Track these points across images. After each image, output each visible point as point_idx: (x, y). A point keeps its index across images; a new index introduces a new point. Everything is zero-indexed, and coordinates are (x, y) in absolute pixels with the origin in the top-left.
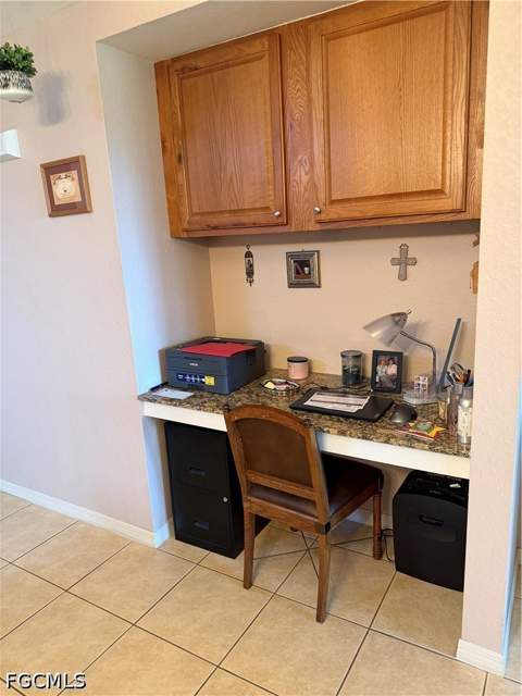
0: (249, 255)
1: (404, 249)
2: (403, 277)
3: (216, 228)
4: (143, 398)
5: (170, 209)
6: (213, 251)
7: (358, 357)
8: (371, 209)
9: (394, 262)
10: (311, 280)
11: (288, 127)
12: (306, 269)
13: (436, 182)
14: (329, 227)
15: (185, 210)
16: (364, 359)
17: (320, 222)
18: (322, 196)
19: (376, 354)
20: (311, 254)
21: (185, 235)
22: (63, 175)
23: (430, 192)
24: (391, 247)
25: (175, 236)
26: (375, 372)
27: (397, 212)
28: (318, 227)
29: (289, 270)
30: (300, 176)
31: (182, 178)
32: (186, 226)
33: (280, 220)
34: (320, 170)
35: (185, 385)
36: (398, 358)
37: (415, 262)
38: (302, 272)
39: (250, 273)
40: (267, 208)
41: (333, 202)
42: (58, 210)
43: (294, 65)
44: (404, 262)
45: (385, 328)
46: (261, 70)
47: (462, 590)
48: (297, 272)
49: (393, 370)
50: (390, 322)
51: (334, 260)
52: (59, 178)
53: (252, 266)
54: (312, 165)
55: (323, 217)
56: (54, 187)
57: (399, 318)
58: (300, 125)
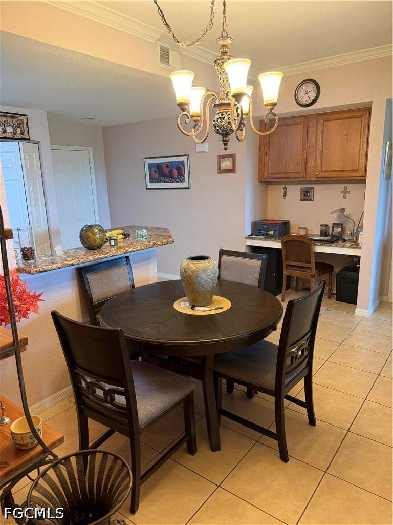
0: (285, 188)
1: (346, 188)
2: (345, 198)
3: (277, 178)
4: (246, 238)
5: (259, 171)
6: (270, 187)
7: (327, 226)
8: (335, 174)
9: (342, 192)
10: (310, 198)
11: (308, 146)
12: (308, 194)
13: (356, 167)
14: (320, 179)
15: (266, 172)
16: (329, 227)
17: (317, 178)
18: (319, 169)
19: (334, 224)
20: (311, 188)
21: (264, 181)
22: (226, 159)
23: (354, 170)
24: (341, 187)
25: (260, 181)
26: (333, 231)
27: (344, 176)
28: (316, 179)
29: (301, 194)
30: (311, 163)
31: (266, 160)
32: (265, 177)
33: (303, 177)
34: (318, 160)
35: (261, 234)
36: (341, 225)
37: (349, 192)
38: (307, 195)
39: (285, 195)
40: (298, 172)
41: (322, 172)
42: (221, 171)
43: (312, 127)
44: (345, 192)
45: (338, 213)
46: (300, 128)
47: (356, 304)
48: (305, 195)
49: (339, 230)
50: (340, 211)
51: (319, 192)
52: (225, 160)
53: (286, 192)
54: (316, 159)
55: (319, 176)
56: (222, 164)
57: (343, 210)
58: (313, 146)
